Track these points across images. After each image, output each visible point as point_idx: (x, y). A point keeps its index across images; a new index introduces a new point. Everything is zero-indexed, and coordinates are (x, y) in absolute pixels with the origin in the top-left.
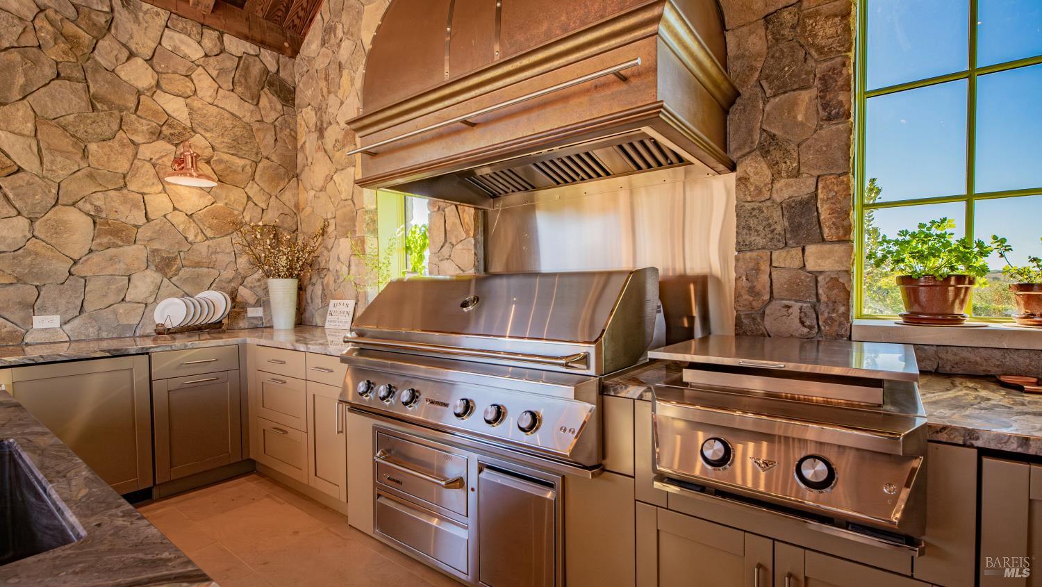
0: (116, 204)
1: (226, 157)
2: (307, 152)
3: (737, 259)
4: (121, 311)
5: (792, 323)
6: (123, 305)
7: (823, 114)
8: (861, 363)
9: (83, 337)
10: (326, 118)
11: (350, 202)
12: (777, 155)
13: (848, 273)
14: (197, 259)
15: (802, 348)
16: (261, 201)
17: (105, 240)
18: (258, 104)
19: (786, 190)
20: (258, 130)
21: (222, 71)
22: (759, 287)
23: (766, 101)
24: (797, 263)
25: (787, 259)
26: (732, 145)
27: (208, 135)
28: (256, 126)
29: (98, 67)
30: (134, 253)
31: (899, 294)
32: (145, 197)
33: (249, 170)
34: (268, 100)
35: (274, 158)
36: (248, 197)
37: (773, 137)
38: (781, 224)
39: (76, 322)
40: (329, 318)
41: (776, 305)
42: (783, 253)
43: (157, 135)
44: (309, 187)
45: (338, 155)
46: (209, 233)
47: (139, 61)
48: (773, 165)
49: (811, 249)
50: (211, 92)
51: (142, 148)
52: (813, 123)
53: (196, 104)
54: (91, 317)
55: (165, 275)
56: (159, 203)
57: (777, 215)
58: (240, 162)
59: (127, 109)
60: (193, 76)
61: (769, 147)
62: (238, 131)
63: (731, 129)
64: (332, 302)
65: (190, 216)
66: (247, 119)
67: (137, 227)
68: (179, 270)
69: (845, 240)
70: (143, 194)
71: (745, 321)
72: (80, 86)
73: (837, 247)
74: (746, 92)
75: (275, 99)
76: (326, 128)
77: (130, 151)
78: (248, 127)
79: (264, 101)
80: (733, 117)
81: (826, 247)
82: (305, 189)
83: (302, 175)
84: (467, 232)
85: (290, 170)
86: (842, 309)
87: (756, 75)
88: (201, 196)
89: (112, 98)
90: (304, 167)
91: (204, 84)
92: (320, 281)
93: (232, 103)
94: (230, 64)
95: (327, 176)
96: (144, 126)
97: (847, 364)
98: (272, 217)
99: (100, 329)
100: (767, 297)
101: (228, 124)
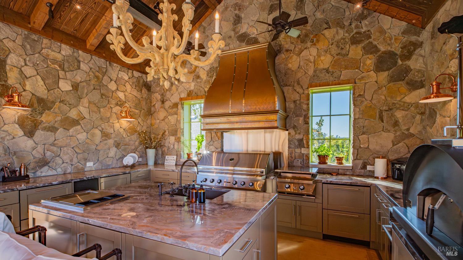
0: (107, 127)
1: (134, 110)
2: (156, 108)
3: (288, 150)
4: (107, 160)
5: (299, 164)
6: (108, 158)
7: (304, 122)
8: (312, 171)
9: (98, 169)
10: (165, 98)
11: (175, 126)
12: (296, 129)
13: (309, 154)
14: (125, 143)
15: (301, 169)
16: (141, 123)
17: (104, 138)
18: (141, 92)
19: (298, 137)
20: (142, 100)
21: (133, 83)
22: (292, 156)
23: (294, 118)
24: (300, 152)
25: (298, 150)
26: (287, 126)
27: (129, 103)
28: (141, 99)
29: (104, 85)
30: (111, 142)
31: (317, 158)
32: (114, 124)
33: (139, 113)
34: (144, 90)
35: (145, 109)
36: (139, 122)
37: (295, 126)
38: (297, 143)
39: (97, 164)
40: (166, 161)
41: (296, 160)
42: (297, 149)
43: (117, 104)
44: (157, 118)
45: (170, 110)
46: (129, 135)
47: (113, 82)
48: (295, 131)
49: (302, 149)
50: (130, 90)
51: (113, 109)
52: (303, 124)
53: (127, 94)
54: (100, 162)
55: (118, 149)
56: (117, 126)
57: (296, 141)
58: (137, 111)
59: (110, 97)
60: (126, 85)
61: (294, 127)
62: (137, 101)
63: (287, 122)
64: (167, 156)
65: (124, 129)
66: (139, 98)
67: (112, 134)
68: (121, 147)
69: (308, 147)
70: (113, 123)
71: (290, 163)
72: (99, 91)
73: (307, 149)
74: (290, 115)
75: (146, 90)
76: (165, 102)
77: (110, 110)
78: (139, 100)
79: (143, 91)
80: (287, 120)
81: (305, 149)
82: (155, 119)
83: (154, 115)
84: (219, 139)
85: (150, 113)
86: (308, 161)
87: (292, 112)
88: (127, 123)
89: (106, 94)
90: (155, 112)
91: (128, 87)
92: (160, 149)
93: (135, 93)
94: (135, 80)
95: (165, 116)
96: (114, 102)
97: (309, 171)
98: (144, 129)
99: (102, 166)
100: (294, 158)
101: (134, 99)
